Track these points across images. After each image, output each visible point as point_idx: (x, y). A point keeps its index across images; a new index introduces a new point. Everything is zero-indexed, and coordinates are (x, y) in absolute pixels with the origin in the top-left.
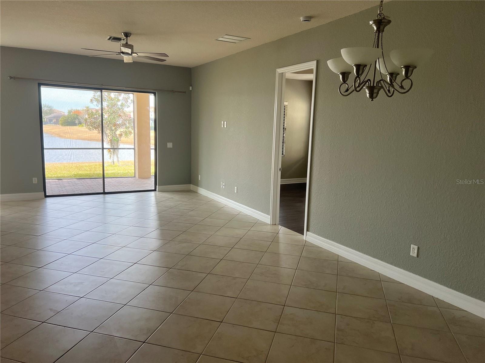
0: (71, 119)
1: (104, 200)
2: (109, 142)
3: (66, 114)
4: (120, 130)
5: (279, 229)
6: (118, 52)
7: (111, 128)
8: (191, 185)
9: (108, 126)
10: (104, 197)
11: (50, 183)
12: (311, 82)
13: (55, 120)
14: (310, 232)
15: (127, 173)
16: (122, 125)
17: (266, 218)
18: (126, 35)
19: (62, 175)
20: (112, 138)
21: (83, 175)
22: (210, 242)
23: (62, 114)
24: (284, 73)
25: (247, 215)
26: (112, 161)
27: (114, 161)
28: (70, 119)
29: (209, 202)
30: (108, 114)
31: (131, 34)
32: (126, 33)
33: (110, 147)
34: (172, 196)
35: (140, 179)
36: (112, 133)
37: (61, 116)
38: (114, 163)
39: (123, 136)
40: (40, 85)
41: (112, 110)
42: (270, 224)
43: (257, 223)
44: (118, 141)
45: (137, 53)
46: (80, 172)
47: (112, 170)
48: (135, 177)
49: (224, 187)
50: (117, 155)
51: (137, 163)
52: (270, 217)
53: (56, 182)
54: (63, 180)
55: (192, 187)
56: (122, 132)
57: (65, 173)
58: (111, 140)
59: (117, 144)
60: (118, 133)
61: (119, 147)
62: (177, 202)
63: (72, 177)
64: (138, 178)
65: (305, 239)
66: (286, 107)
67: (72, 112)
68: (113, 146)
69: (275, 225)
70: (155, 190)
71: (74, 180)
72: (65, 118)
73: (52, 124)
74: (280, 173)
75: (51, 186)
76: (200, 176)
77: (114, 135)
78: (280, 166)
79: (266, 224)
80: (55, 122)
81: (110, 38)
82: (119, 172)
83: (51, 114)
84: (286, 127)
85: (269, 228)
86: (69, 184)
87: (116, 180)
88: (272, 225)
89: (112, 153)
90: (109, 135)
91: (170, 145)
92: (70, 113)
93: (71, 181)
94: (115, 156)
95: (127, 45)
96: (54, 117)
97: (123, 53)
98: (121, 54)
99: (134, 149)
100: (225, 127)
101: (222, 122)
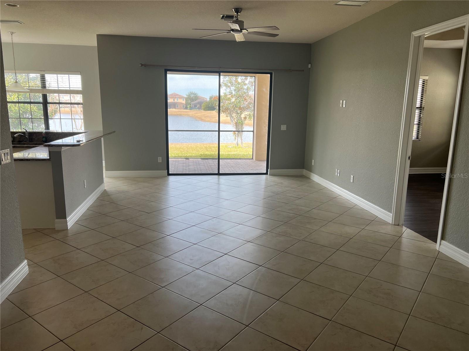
0: (212, 104)
1: (219, 181)
2: (235, 125)
3: (208, 100)
4: (245, 113)
5: (402, 231)
6: (228, 30)
7: (237, 111)
8: (304, 170)
9: (234, 110)
10: (219, 178)
11: (178, 162)
12: (461, 50)
13: (199, 106)
14: (446, 241)
15: (247, 155)
16: (247, 109)
17: (387, 216)
18: (237, 10)
19: (191, 155)
20: (237, 121)
21: (208, 155)
22: (312, 239)
23: (205, 100)
24: (422, 36)
25: (363, 210)
26: (236, 143)
27: (238, 143)
28: (210, 104)
29: (321, 190)
30: (235, 98)
31: (241, 9)
32: (237, 9)
33: (234, 130)
34: (282, 181)
35: (257, 161)
36: (238, 117)
37: (204, 101)
38: (238, 144)
39: (247, 119)
40: (166, 71)
41: (238, 94)
42: (392, 224)
43: (374, 220)
44: (242, 125)
45: (247, 29)
46: (207, 153)
47: (235, 151)
48: (252, 159)
49: (338, 174)
50: (241, 137)
51: (255, 146)
52: (392, 215)
53: (183, 161)
54: (190, 159)
55: (304, 172)
56: (246, 115)
57: (194, 153)
58: (236, 123)
59: (242, 127)
60: (243, 116)
61: (243, 130)
62: (286, 188)
63: (198, 157)
64: (255, 160)
65: (438, 249)
66: (425, 82)
67: (213, 98)
68: (238, 129)
69: (398, 225)
70: (266, 174)
71: (199, 160)
72: (206, 104)
73: (196, 109)
74: (408, 162)
75: (178, 164)
76: (313, 160)
77: (239, 118)
78: (409, 154)
79: (385, 223)
80: (198, 107)
81: (223, 17)
82: (240, 153)
83: (196, 100)
84: (424, 106)
85: (389, 230)
86: (194, 163)
87: (235, 161)
88: (394, 225)
89: (237, 135)
90: (234, 118)
91: (284, 128)
92: (211, 99)
93: (196, 161)
94: (239, 138)
95: (237, 22)
96: (198, 103)
97: (233, 30)
98: (231, 32)
99: (253, 131)
100: (344, 106)
101: (341, 101)
